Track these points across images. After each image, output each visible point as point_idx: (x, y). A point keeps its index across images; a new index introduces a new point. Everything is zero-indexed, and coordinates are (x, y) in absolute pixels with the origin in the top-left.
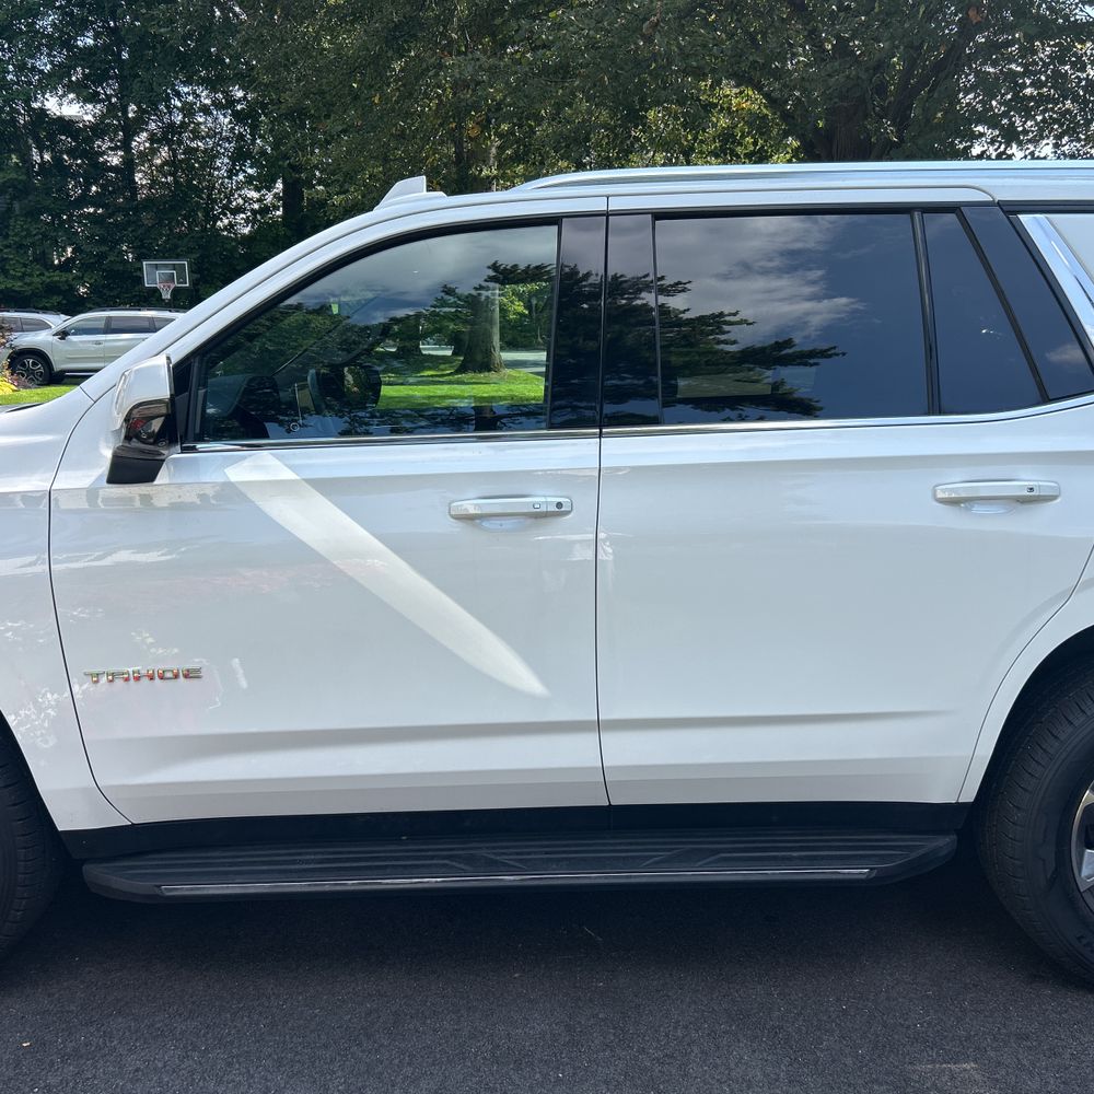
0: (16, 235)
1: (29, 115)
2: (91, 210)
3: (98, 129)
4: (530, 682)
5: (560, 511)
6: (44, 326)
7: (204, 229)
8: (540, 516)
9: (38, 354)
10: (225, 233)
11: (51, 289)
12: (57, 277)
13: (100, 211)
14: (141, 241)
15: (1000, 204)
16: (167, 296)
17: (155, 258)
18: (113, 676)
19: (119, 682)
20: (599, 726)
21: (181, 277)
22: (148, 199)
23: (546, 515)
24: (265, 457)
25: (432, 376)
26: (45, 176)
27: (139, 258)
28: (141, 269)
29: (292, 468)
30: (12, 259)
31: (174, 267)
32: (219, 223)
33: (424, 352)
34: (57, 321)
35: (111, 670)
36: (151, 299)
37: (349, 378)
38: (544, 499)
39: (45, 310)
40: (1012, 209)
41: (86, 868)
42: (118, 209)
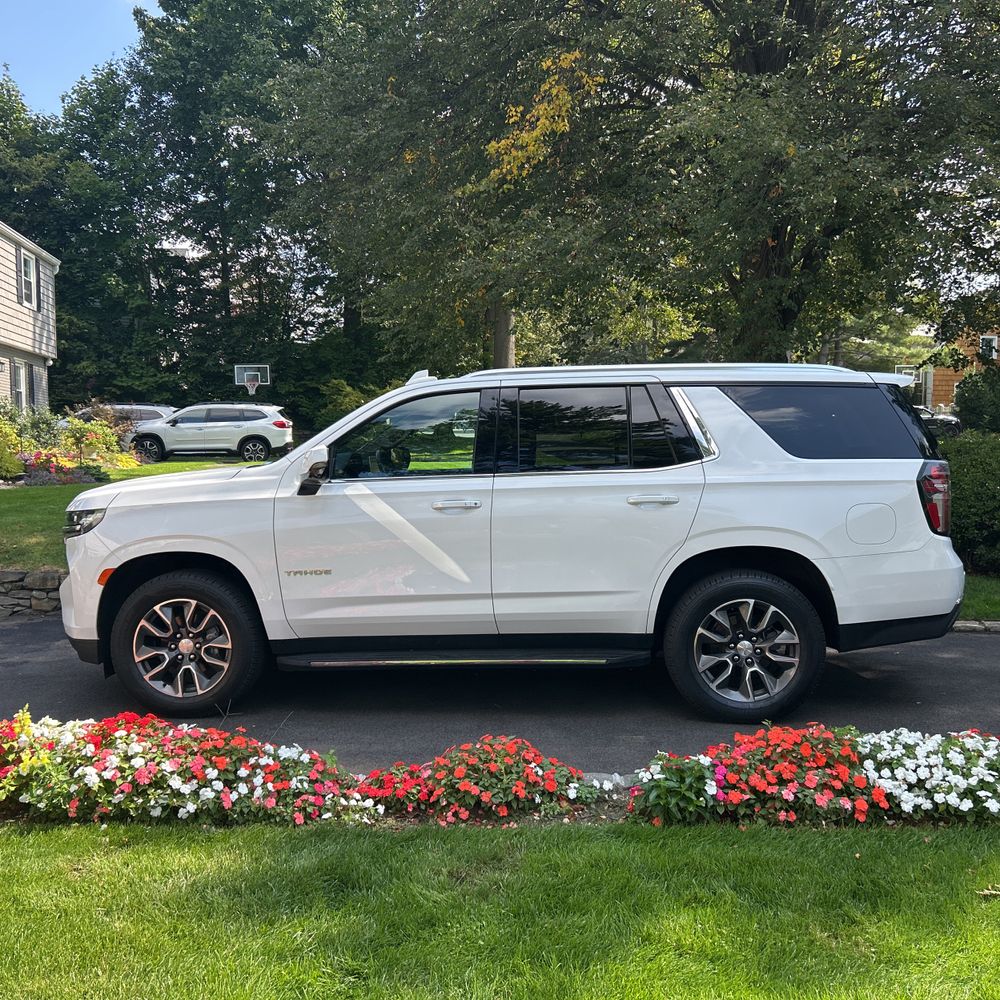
0: (137, 345)
1: (153, 254)
2: (196, 326)
3: (203, 263)
4: (465, 578)
5: (476, 507)
6: (158, 416)
7: (281, 340)
8: (468, 508)
9: (155, 438)
10: (300, 342)
11: (161, 387)
12: (167, 377)
13: (203, 325)
14: (233, 348)
15: (662, 383)
16: (252, 392)
17: (243, 363)
18: (296, 573)
19: (298, 575)
20: (492, 596)
21: (264, 377)
22: (240, 316)
23: (471, 508)
24: (360, 485)
25: (461, 454)
26: (160, 300)
27: (232, 362)
28: (233, 371)
29: (370, 489)
30: (132, 364)
31: (259, 369)
32: (293, 335)
33: (456, 435)
34: (168, 412)
35: (296, 570)
36: (240, 395)
37: (394, 454)
38: (470, 501)
39: (158, 403)
40: (667, 385)
41: (278, 658)
42: (218, 324)
